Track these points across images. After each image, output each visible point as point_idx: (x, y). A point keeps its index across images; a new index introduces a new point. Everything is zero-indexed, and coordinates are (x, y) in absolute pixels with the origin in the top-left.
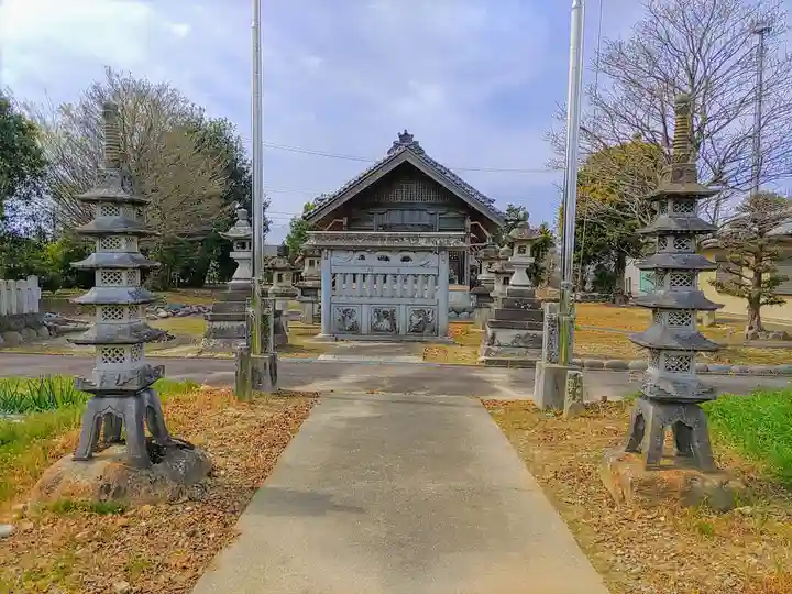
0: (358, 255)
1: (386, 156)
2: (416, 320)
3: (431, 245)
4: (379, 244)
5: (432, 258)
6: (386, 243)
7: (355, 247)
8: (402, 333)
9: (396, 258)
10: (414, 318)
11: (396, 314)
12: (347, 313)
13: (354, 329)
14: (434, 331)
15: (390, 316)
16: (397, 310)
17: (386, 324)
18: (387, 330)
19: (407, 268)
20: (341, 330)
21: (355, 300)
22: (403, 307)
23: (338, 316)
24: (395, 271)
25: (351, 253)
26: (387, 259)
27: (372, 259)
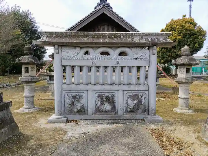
0: (84, 50)
1: (94, 10)
2: (132, 103)
3: (144, 41)
4: (101, 41)
5: (145, 53)
6: (107, 41)
7: (81, 43)
8: (120, 112)
9: (114, 53)
10: (130, 101)
11: (116, 98)
12: (76, 98)
13: (82, 111)
14: (146, 110)
15: (110, 100)
16: (116, 95)
17: (107, 106)
18: (108, 111)
19: (124, 61)
20: (71, 112)
21: (81, 87)
22: (121, 93)
23: (68, 101)
24: (114, 64)
25: (78, 49)
26: (107, 54)
27: (95, 54)
